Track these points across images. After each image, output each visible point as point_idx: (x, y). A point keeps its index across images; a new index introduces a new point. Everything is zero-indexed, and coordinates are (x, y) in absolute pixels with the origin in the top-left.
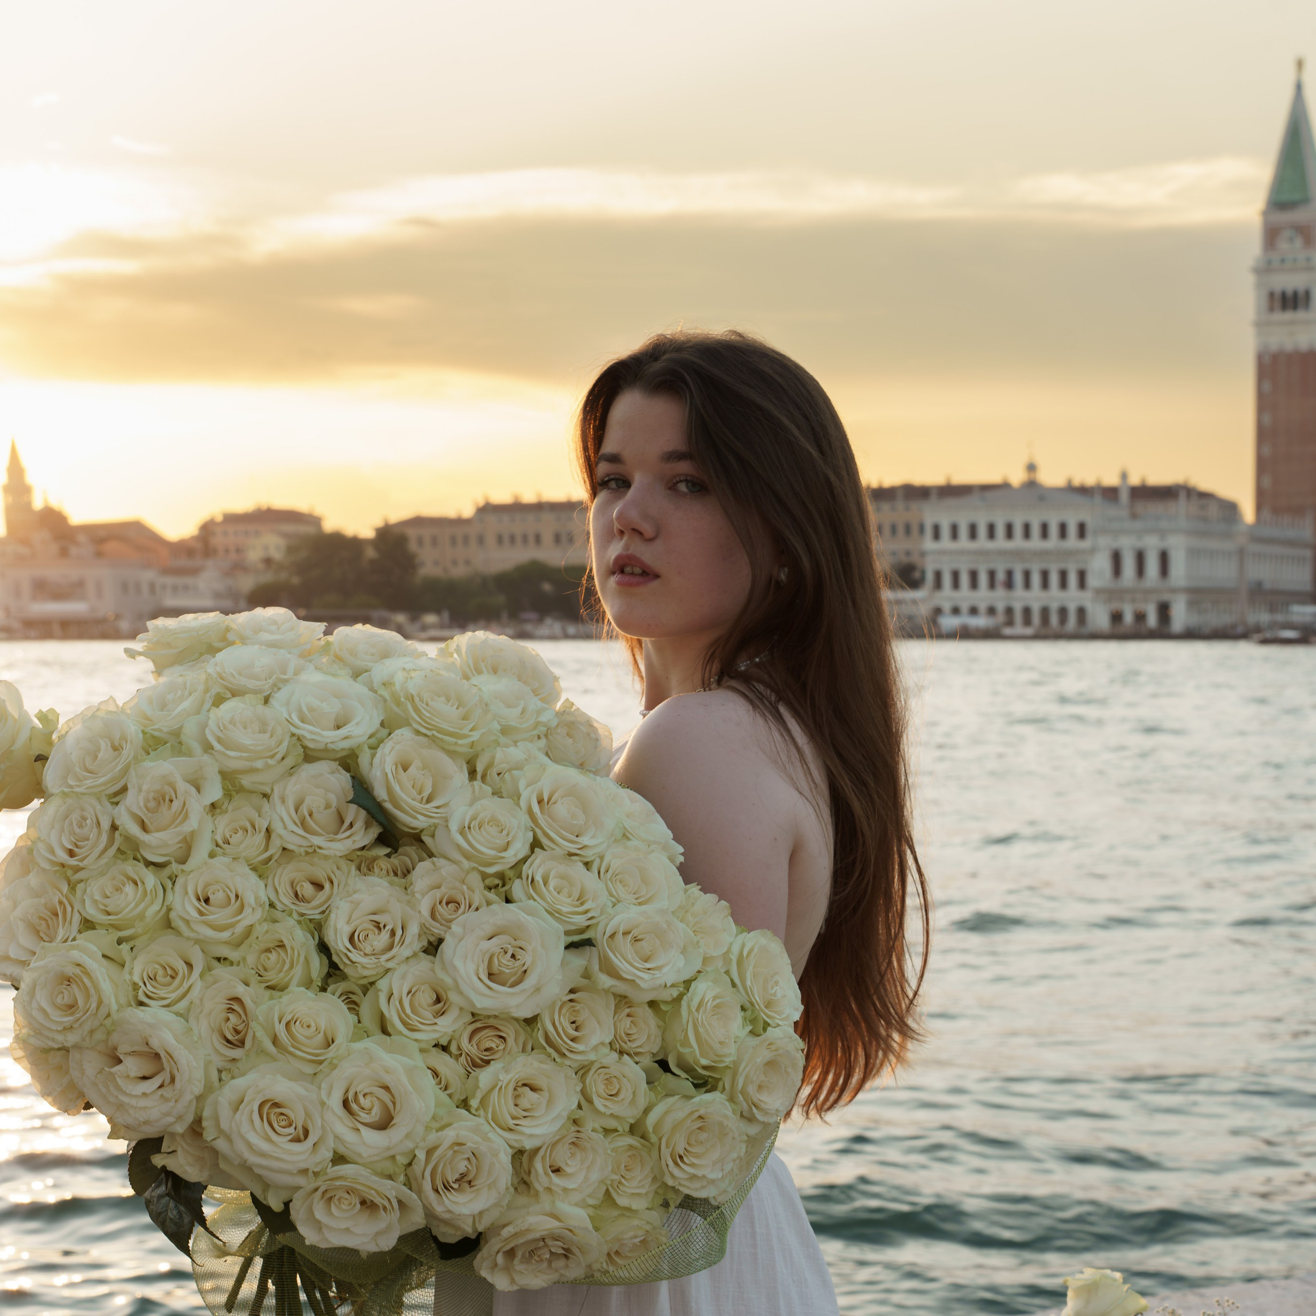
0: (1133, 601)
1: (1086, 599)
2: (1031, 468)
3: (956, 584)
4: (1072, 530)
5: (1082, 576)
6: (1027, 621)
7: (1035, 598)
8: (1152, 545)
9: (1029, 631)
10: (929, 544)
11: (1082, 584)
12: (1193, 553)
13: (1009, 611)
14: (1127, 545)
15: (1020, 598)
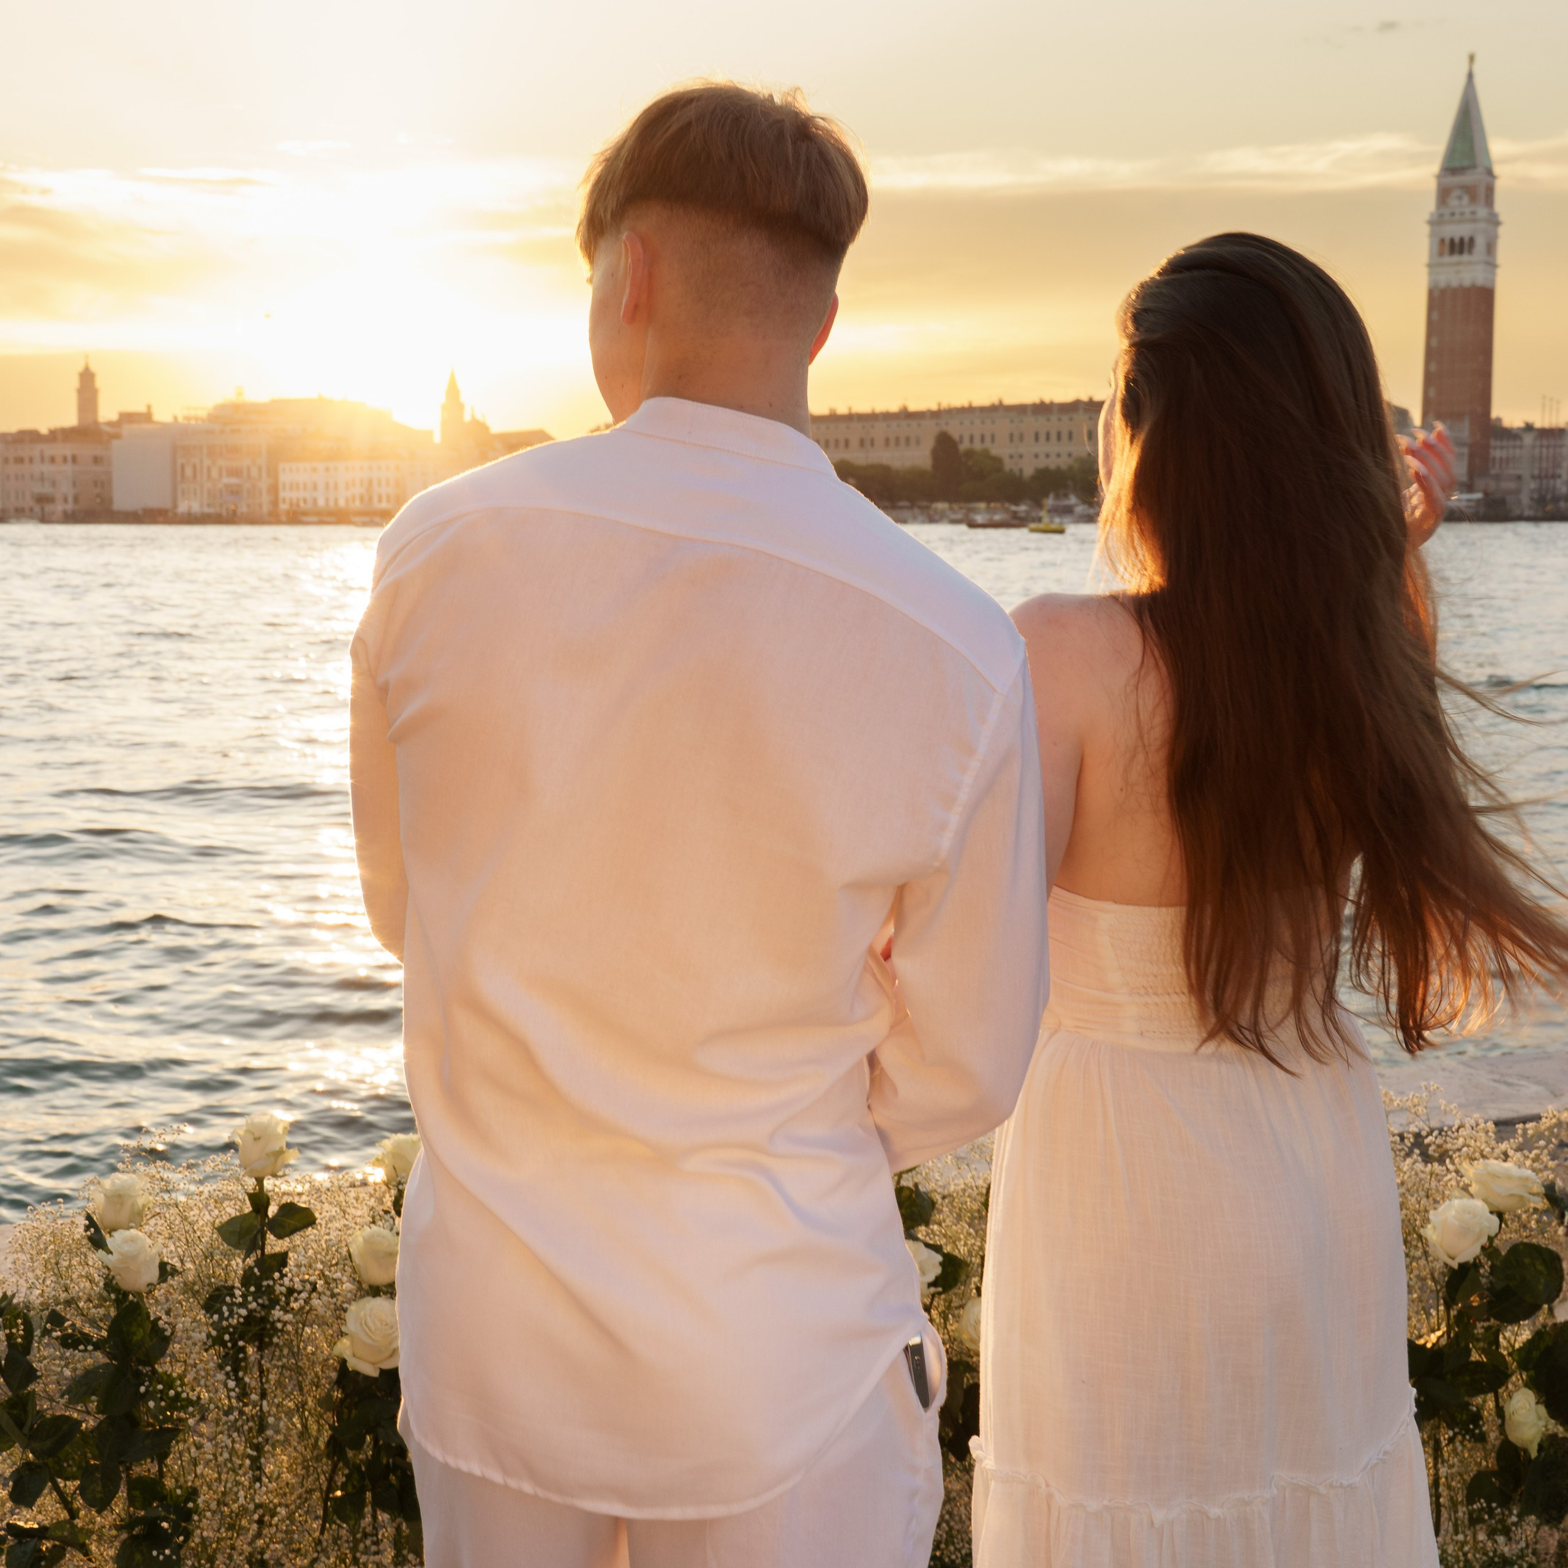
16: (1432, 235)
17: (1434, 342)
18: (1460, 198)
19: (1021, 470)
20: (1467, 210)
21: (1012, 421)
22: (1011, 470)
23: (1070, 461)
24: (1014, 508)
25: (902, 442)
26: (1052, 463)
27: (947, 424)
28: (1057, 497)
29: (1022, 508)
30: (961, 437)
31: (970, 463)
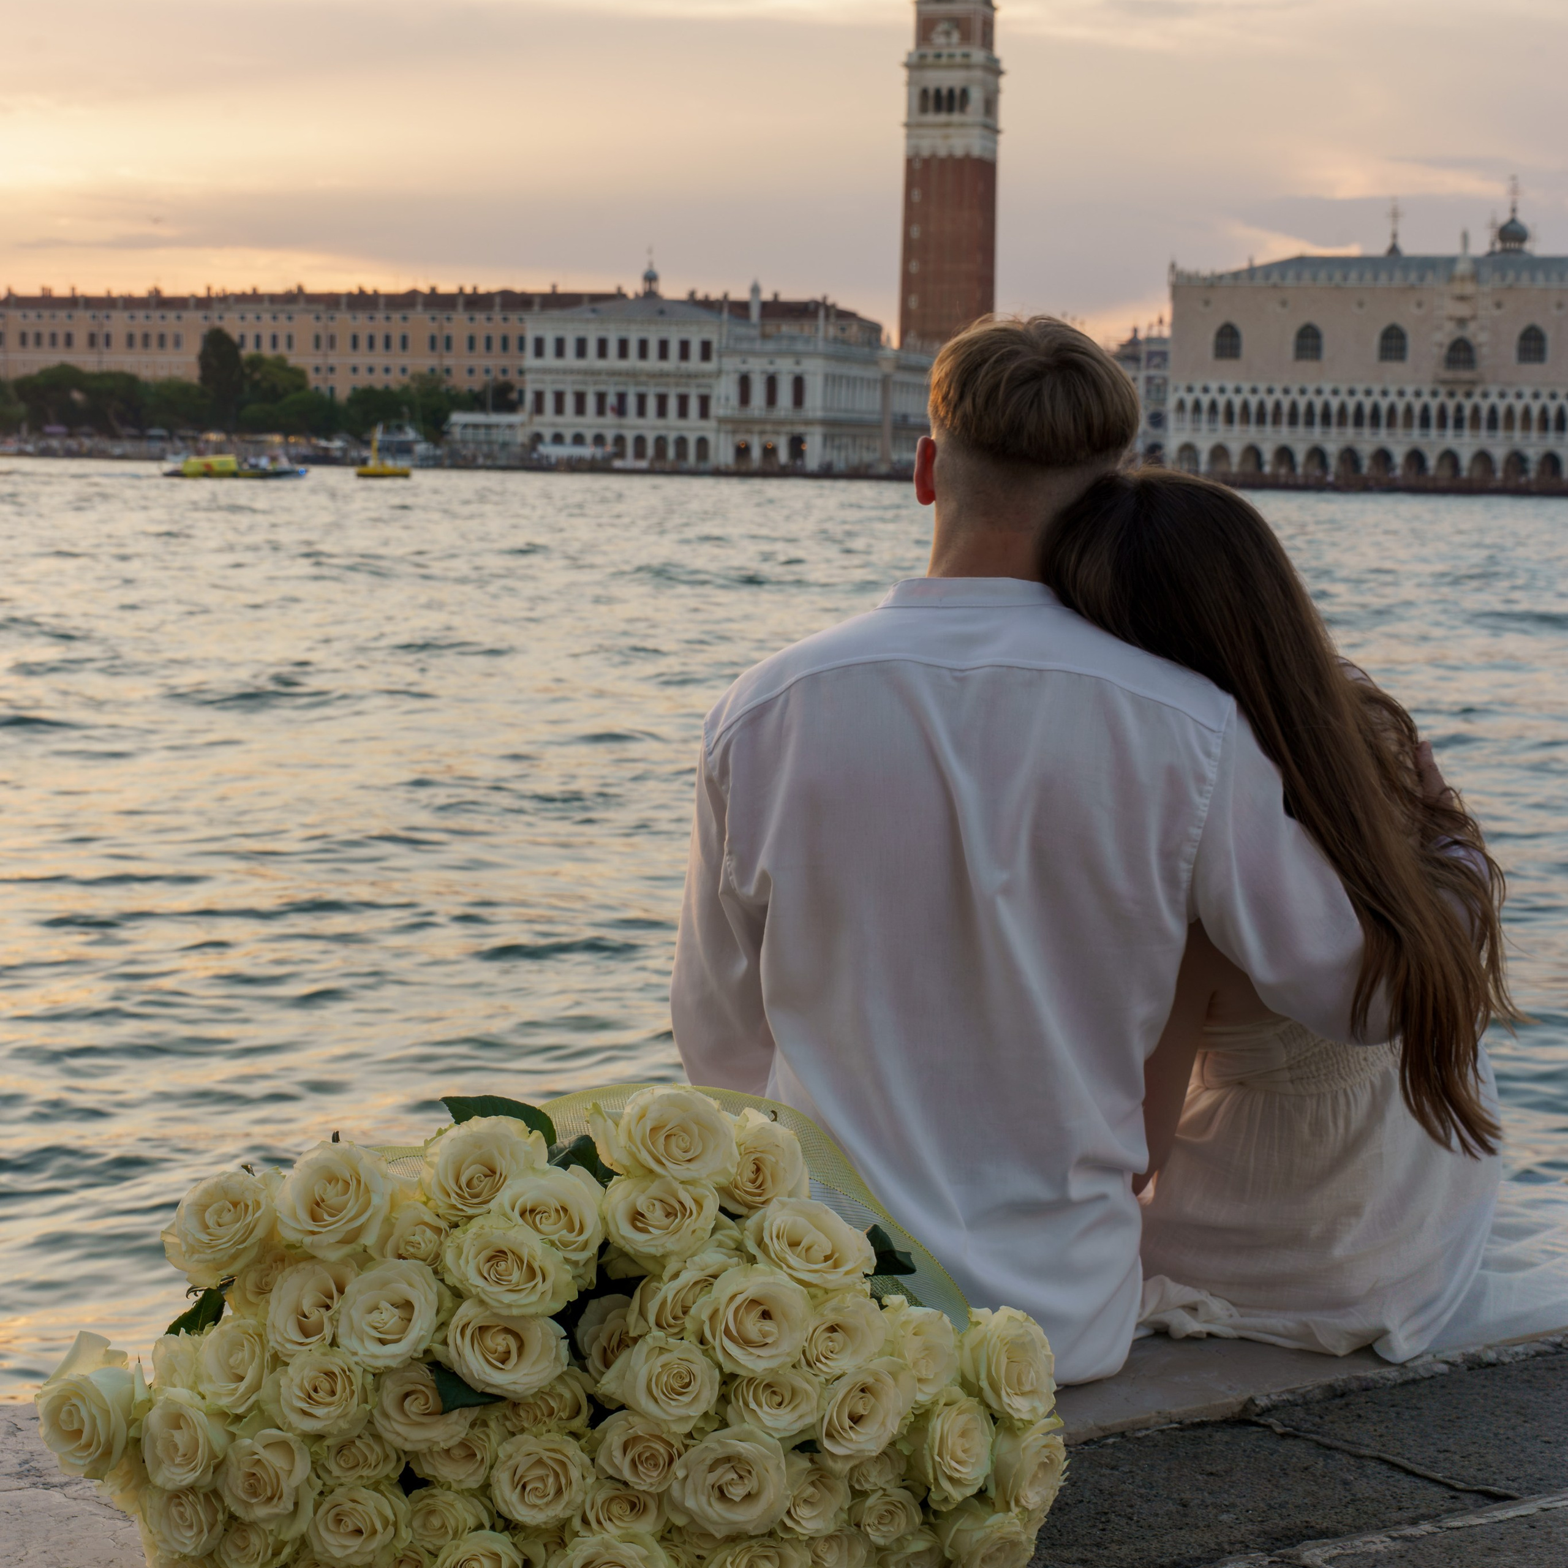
0: (762, 433)
1: (708, 429)
2: (650, 278)
3: (559, 409)
4: (695, 349)
5: (704, 401)
6: (640, 454)
7: (650, 426)
8: (785, 368)
9: (643, 464)
10: (529, 360)
11: (704, 413)
12: (831, 380)
13: (620, 440)
14: (757, 367)
15: (632, 426)
16: (910, 83)
17: (916, 232)
18: (948, 34)
19: (332, 390)
20: (958, 51)
21: (318, 318)
22: (317, 388)
23: (406, 379)
24: (323, 443)
25: (154, 341)
26: (379, 381)
27: (221, 318)
28: (387, 430)
29: (337, 444)
30: (242, 337)
31: (257, 376)
